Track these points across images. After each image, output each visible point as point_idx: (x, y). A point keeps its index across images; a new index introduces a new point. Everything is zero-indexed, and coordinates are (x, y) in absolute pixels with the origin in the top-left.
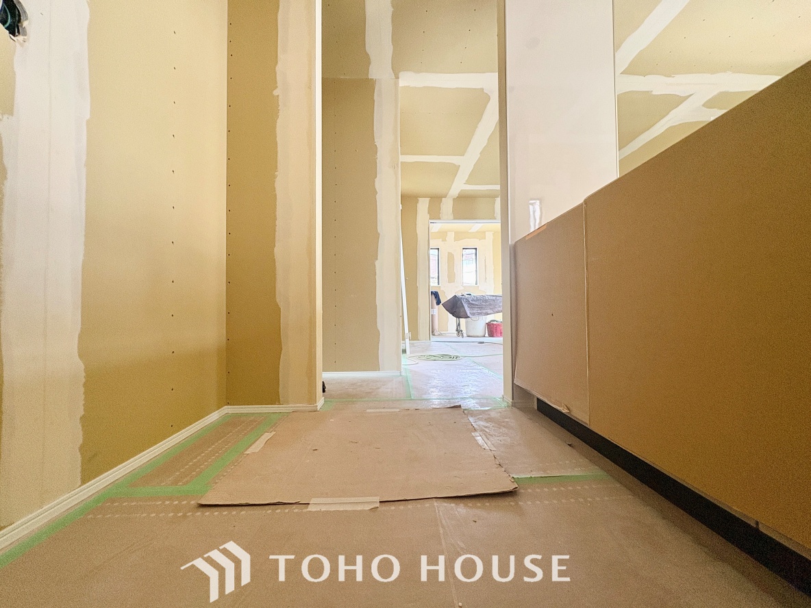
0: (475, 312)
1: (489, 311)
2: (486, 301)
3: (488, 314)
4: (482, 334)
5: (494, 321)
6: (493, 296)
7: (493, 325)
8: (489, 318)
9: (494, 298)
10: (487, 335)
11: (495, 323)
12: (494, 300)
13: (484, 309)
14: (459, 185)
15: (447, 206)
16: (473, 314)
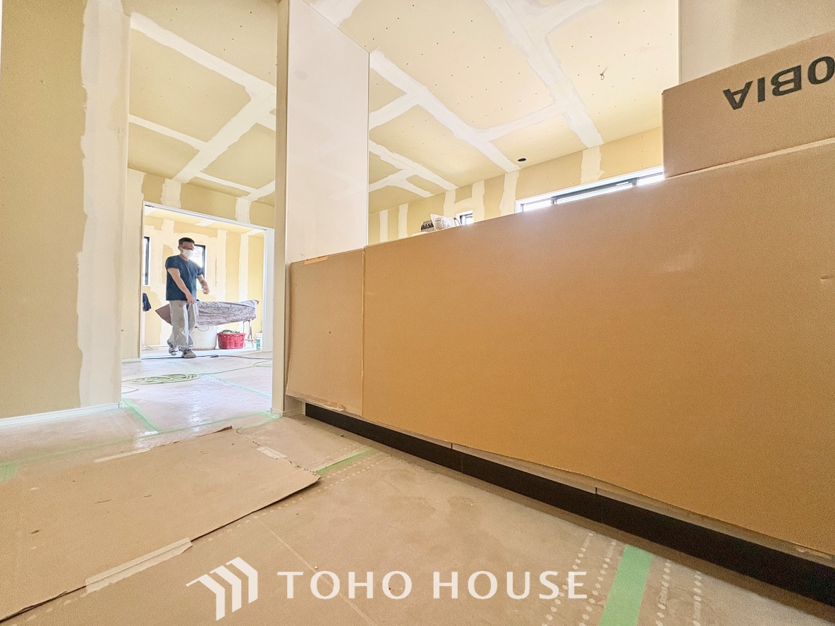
0: (204, 320)
1: (222, 320)
2: (218, 308)
3: (220, 324)
4: (212, 346)
5: (228, 331)
6: (227, 303)
7: (227, 335)
8: (221, 329)
9: (229, 305)
10: (217, 347)
11: (229, 333)
12: (228, 308)
13: (216, 318)
14: (192, 171)
15: (172, 190)
16: (202, 324)
